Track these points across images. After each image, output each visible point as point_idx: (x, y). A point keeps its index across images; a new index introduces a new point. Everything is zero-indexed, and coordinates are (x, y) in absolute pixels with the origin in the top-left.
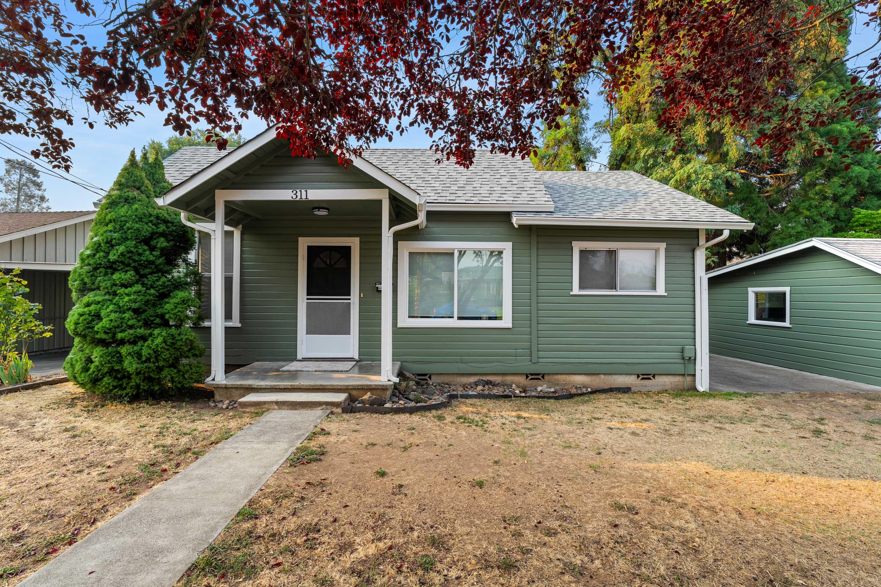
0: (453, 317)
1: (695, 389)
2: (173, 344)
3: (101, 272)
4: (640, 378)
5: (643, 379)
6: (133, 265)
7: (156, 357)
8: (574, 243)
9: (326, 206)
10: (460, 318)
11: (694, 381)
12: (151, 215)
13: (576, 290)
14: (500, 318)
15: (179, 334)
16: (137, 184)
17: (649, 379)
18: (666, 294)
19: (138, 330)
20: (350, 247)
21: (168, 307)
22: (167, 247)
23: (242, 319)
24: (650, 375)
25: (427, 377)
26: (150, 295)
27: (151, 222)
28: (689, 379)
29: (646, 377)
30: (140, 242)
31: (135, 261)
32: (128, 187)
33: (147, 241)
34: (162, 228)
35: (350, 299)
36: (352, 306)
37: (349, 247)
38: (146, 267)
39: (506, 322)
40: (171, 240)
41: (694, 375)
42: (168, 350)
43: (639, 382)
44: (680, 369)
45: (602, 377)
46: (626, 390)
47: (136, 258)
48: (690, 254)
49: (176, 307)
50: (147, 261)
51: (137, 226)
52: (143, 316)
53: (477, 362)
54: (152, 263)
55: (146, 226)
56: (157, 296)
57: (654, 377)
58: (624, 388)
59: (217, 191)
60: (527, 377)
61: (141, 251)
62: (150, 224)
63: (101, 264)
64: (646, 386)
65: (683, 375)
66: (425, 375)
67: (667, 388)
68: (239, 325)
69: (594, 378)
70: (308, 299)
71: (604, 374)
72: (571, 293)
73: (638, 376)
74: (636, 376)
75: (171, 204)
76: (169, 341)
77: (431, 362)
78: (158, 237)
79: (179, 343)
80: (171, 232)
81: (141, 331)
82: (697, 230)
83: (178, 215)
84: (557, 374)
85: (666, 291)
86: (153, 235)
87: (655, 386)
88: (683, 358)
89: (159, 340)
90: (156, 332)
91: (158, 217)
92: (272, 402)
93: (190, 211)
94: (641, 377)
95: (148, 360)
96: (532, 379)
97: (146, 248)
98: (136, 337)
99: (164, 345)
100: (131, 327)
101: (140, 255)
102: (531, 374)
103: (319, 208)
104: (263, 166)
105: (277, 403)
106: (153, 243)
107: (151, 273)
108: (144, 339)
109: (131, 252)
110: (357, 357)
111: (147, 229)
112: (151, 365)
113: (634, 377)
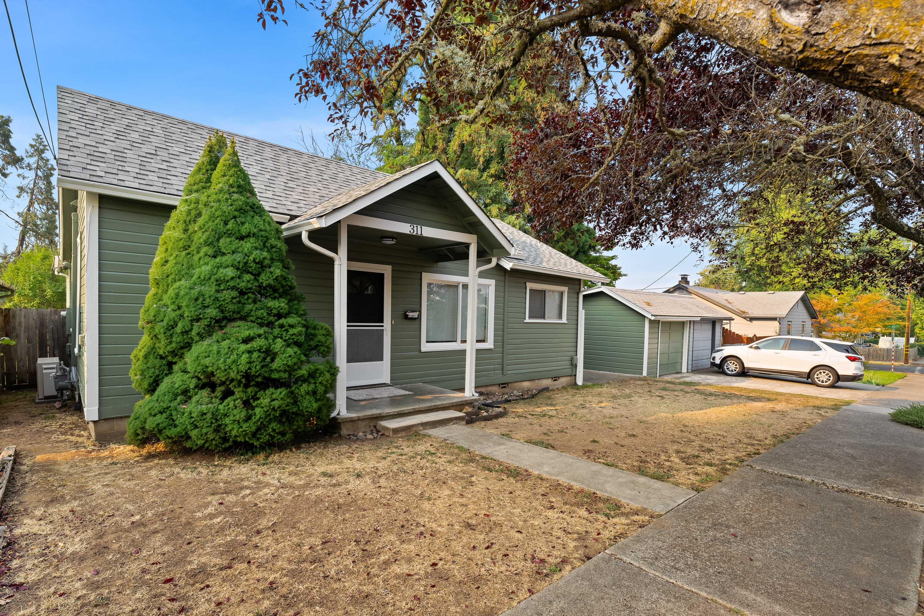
0: (456, 341)
1: (576, 384)
3: (248, 298)
8: (528, 285)
11: (575, 379)
13: (527, 320)
14: (486, 341)
17: (557, 380)
18: (566, 322)
24: (557, 377)
29: (555, 379)
35: (383, 326)
36: (385, 333)
37: (383, 275)
39: (490, 344)
41: (576, 375)
43: (552, 383)
44: (570, 372)
45: (536, 381)
46: (547, 389)
48: (576, 296)
57: (559, 378)
60: (500, 387)
63: (250, 288)
64: (555, 385)
65: (572, 376)
67: (564, 385)
69: (532, 382)
71: (537, 379)
72: (525, 321)
77: (444, 381)
82: (580, 280)
84: (515, 382)
85: (566, 320)
87: (559, 384)
88: (572, 365)
92: (418, 424)
94: (553, 379)
96: (502, 388)
102: (502, 384)
110: (389, 383)
113: (550, 380)
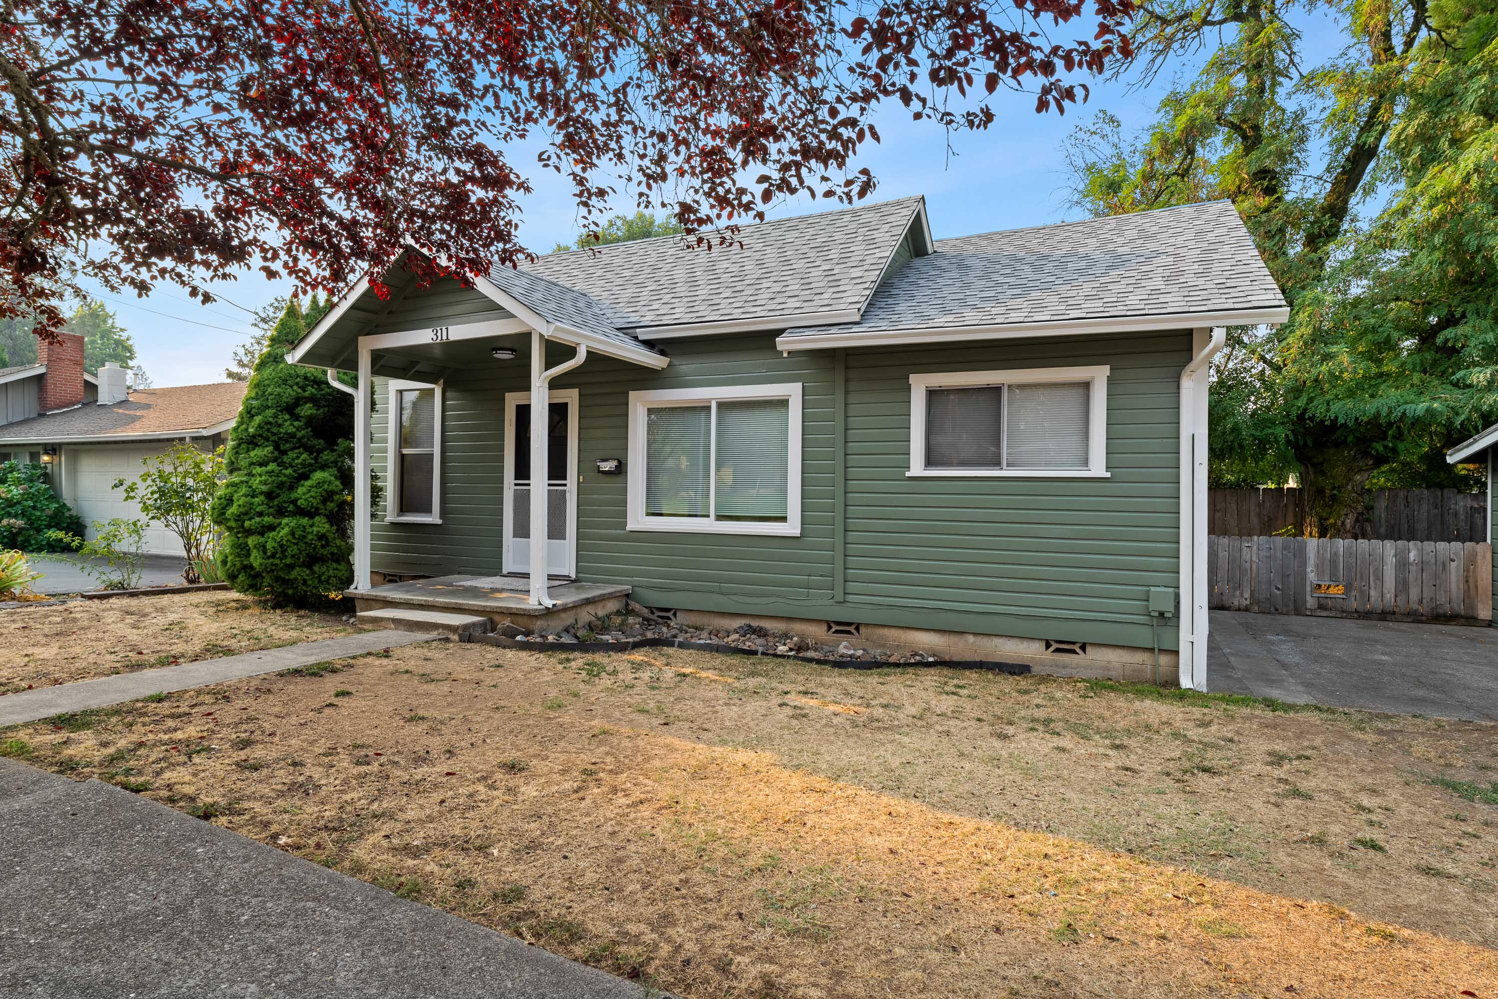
0: (708, 516)
1: (1176, 683)
2: (304, 537)
4: (1051, 649)
5: (1057, 650)
6: (272, 438)
7: (283, 552)
8: (913, 379)
9: (508, 345)
10: (720, 518)
11: (1176, 666)
12: (298, 376)
13: (917, 468)
14: (784, 519)
15: (311, 526)
16: (290, 337)
17: (1074, 652)
18: (1108, 475)
19: (266, 519)
20: (566, 404)
21: (300, 490)
22: (317, 415)
23: (443, 513)
24: (1074, 643)
25: (670, 614)
26: (285, 475)
27: (297, 384)
28: (1164, 660)
29: (1065, 647)
30: (281, 411)
31: (274, 434)
32: (280, 342)
33: (290, 409)
34: (310, 390)
35: (565, 485)
36: (568, 495)
38: (287, 441)
39: (792, 528)
40: (324, 406)
41: (1177, 653)
42: (297, 544)
43: (1048, 656)
44: (1144, 636)
45: (971, 639)
46: (1020, 670)
47: (274, 430)
48: (1171, 387)
49: (309, 491)
50: (286, 433)
51: (278, 390)
52: (276, 502)
53: (743, 595)
54: (293, 435)
55: (290, 390)
56: (294, 478)
57: (1083, 648)
58: (1012, 666)
59: (360, 339)
60: (830, 628)
61: (280, 421)
62: (295, 388)
64: (1065, 667)
65: (1152, 650)
66: (668, 610)
67: (1112, 674)
68: (439, 522)
69: (953, 639)
70: (516, 485)
71: (975, 634)
72: (908, 474)
73: (1048, 646)
74: (1043, 644)
75: (300, 361)
76: (298, 533)
77: (675, 590)
78: (306, 403)
79: (310, 537)
80: (324, 395)
81: (267, 520)
83: (325, 373)
84: (883, 626)
85: (1108, 468)
86: (298, 401)
87: (1086, 668)
88: (1148, 614)
89: (286, 531)
90: (285, 521)
91: (306, 378)
92: (388, 619)
93: (336, 367)
94: (1055, 646)
95: (273, 556)
96: (837, 632)
97: (287, 417)
98: (263, 526)
99: (290, 537)
100: (260, 514)
101: (280, 426)
103: (496, 349)
104: (405, 298)
105: (395, 621)
106: (298, 410)
107: (292, 449)
108: (272, 528)
109: (270, 423)
110: (573, 576)
111: (290, 393)
112: (277, 561)
113: (1039, 646)
